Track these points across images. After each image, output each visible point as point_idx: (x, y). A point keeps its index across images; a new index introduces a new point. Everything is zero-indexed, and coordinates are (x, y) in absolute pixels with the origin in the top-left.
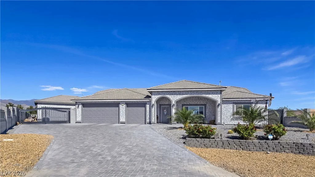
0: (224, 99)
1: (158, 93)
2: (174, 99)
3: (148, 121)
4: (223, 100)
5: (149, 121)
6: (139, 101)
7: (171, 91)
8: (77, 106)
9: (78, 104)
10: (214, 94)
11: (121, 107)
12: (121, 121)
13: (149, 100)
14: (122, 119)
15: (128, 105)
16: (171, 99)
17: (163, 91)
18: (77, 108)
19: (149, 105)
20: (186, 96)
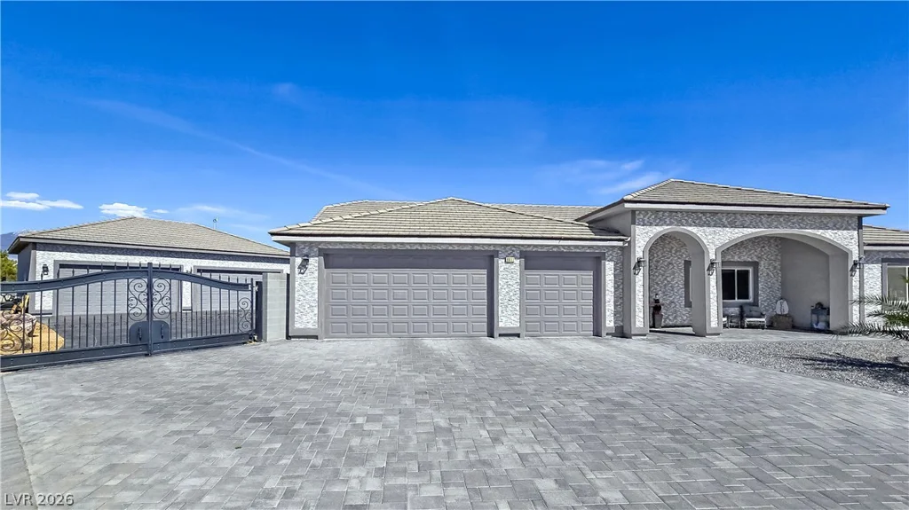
0: (869, 245)
1: (657, 217)
2: (714, 239)
3: (610, 322)
4: (866, 248)
5: (612, 324)
6: (576, 247)
7: (704, 212)
8: (299, 261)
9: (305, 251)
10: (838, 229)
11: (501, 269)
12: (501, 325)
13: (621, 244)
14: (508, 318)
15: (533, 260)
16: (705, 241)
17: (676, 211)
18: (297, 271)
19: (612, 264)
20: (754, 230)
